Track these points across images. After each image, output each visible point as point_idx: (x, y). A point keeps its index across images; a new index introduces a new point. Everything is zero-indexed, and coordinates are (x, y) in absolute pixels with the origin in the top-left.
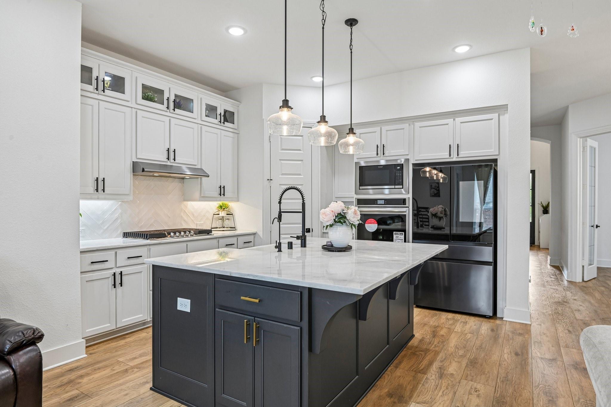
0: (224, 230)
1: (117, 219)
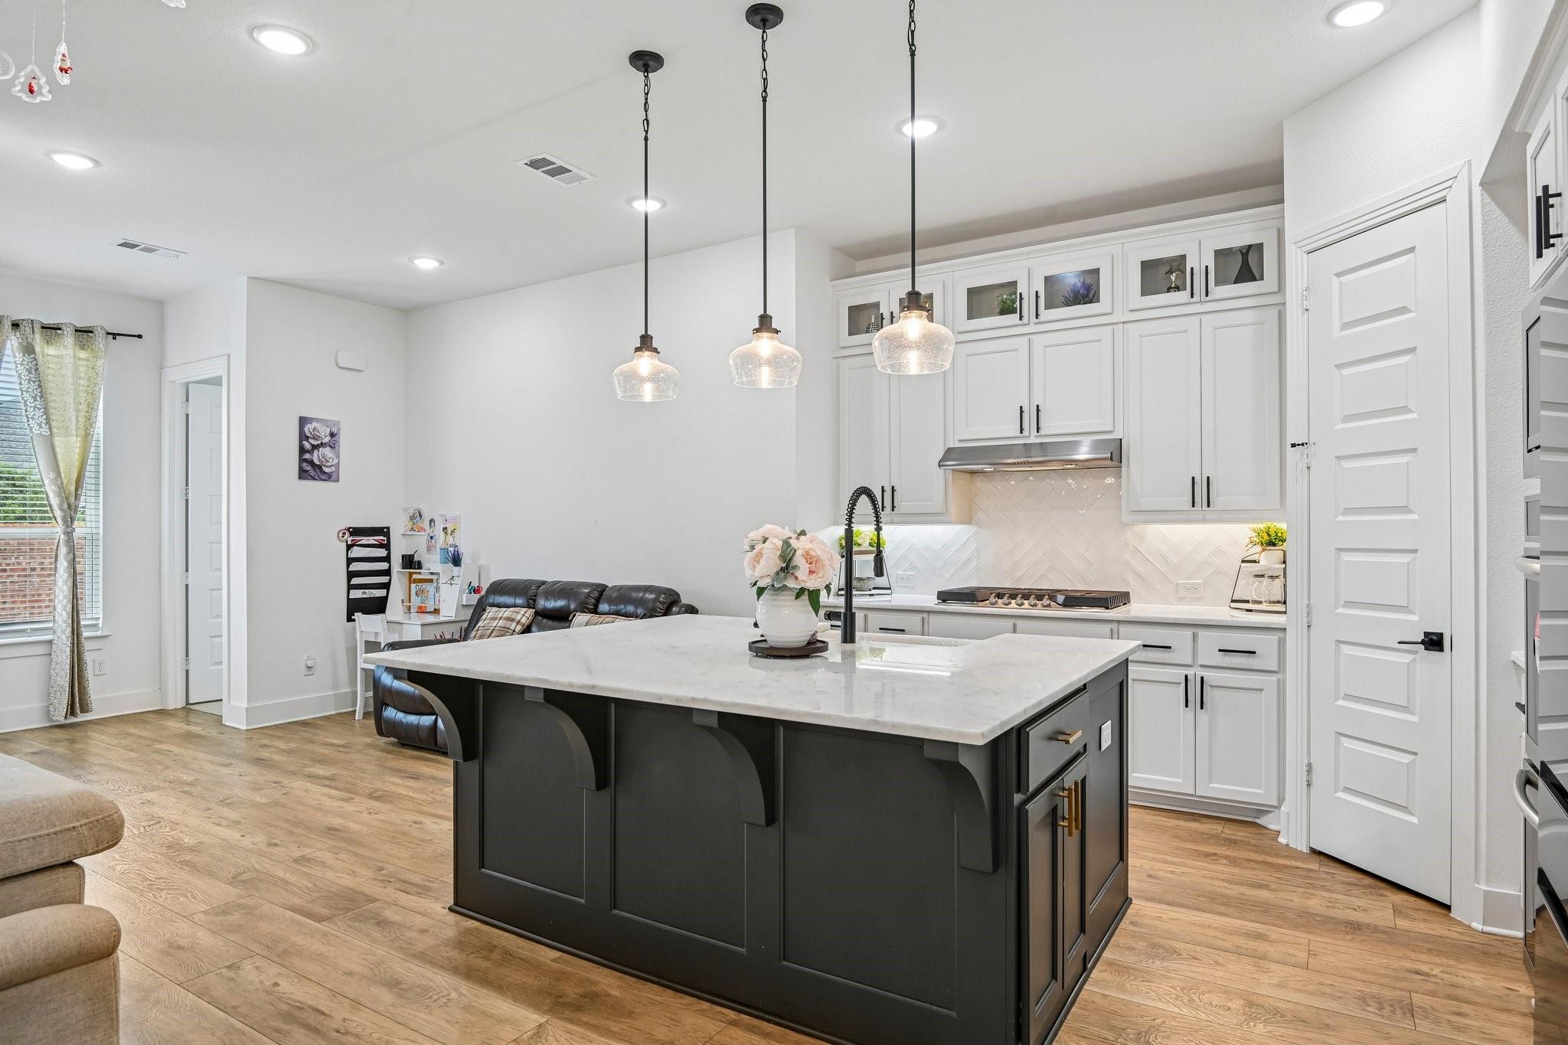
0: (1251, 611)
1: (969, 560)
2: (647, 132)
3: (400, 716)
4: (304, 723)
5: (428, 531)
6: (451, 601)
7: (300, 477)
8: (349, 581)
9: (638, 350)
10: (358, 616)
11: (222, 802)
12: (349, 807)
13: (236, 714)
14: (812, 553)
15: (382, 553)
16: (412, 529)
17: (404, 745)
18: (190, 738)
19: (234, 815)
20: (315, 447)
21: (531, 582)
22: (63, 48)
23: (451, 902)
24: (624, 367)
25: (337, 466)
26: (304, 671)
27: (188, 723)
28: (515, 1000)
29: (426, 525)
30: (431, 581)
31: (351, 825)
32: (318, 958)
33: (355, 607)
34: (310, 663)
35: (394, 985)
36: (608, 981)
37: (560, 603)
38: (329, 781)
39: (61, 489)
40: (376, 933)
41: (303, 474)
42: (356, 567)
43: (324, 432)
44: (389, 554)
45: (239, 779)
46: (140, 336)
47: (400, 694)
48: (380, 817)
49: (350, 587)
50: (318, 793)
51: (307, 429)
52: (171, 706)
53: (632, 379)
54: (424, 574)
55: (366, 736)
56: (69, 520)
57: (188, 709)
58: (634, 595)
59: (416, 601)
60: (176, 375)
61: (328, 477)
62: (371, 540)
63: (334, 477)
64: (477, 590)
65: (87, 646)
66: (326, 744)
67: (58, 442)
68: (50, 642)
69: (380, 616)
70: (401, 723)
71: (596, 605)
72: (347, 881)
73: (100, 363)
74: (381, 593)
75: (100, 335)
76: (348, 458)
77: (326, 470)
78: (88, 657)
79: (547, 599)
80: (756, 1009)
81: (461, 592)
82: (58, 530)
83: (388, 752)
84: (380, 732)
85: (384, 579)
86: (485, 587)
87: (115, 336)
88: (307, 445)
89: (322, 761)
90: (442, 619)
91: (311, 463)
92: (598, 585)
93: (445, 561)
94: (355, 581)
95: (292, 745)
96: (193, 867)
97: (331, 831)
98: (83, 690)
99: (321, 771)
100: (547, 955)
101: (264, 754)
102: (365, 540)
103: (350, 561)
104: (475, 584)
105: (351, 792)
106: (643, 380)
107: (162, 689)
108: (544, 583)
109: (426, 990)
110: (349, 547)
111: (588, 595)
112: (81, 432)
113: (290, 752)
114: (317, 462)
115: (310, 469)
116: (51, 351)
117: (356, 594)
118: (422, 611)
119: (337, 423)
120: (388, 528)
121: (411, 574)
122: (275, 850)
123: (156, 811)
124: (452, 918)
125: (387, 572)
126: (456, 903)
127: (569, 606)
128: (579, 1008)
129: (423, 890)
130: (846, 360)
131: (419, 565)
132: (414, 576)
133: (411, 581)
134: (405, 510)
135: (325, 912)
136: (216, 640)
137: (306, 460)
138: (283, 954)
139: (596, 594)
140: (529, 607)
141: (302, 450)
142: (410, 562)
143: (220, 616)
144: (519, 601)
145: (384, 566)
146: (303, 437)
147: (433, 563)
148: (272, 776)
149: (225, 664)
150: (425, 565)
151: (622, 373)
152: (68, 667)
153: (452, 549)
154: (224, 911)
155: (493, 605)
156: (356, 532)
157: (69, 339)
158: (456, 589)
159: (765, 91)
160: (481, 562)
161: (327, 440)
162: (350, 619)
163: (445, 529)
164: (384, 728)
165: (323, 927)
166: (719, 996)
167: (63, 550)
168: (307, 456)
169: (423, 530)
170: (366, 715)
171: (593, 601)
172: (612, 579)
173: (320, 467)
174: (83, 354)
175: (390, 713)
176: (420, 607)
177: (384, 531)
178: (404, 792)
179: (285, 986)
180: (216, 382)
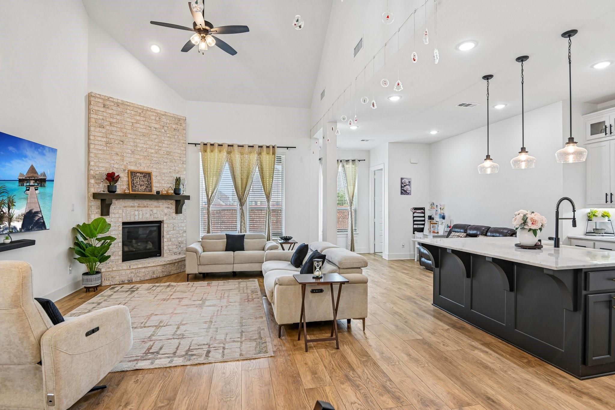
2: (488, 97)
3: (426, 260)
4: (402, 260)
5: (436, 209)
6: (442, 229)
7: (401, 194)
8: (414, 223)
9: (485, 160)
10: (416, 232)
11: (383, 274)
12: (411, 280)
13: (386, 256)
14: (534, 218)
15: (423, 215)
16: (431, 208)
17: (427, 269)
18: (375, 260)
19: (384, 277)
20: (405, 186)
21: (465, 225)
22: (356, 116)
23: (432, 303)
24: (481, 165)
25: (411, 190)
26: (402, 246)
27: (375, 256)
28: (444, 323)
29: (435, 207)
30: (436, 223)
31: (411, 284)
32: (401, 306)
33: (415, 230)
34: (403, 244)
35: (417, 314)
36: (469, 326)
37: (475, 232)
38: (407, 274)
39: (349, 198)
40: (414, 304)
41: (402, 193)
42: (415, 219)
43: (407, 181)
44: (425, 215)
45: (386, 270)
46: (365, 160)
47: (426, 254)
48: (418, 283)
49: (414, 224)
50: (404, 276)
51: (403, 181)
52: (371, 253)
53: (484, 169)
54: (434, 221)
55: (417, 265)
56: (351, 205)
57: (375, 253)
58: (499, 230)
59: (432, 229)
60: (372, 169)
61: (408, 194)
62: (420, 211)
63: (410, 194)
64: (450, 227)
65: (354, 236)
66: (407, 266)
67: (349, 187)
68: (347, 234)
69: (422, 233)
70: (426, 263)
71: (486, 233)
72: (409, 294)
73: (357, 168)
74: (422, 226)
75: (357, 161)
76: (413, 188)
77: (408, 192)
78: (354, 238)
79: (470, 230)
80: (507, 341)
81: (445, 227)
82: (349, 208)
83: (423, 270)
84: (421, 265)
85: (423, 223)
86: (452, 226)
87: (359, 161)
88: (403, 185)
89: (405, 269)
90: (439, 235)
91: (404, 190)
92: (488, 227)
93: (440, 218)
94: (415, 223)
95: (399, 265)
96: (377, 285)
97: (406, 284)
98: (353, 246)
99: (405, 271)
100: (454, 318)
101: (392, 266)
102: (418, 211)
103: (414, 217)
104: (449, 225)
105: (412, 277)
106: (487, 168)
107: (369, 248)
108: (470, 225)
109: (424, 316)
110: (414, 213)
111: (484, 230)
112: (353, 185)
113: (398, 266)
114: (405, 190)
115: (404, 192)
116: (347, 166)
117: (416, 226)
118: (434, 232)
119: (410, 179)
120: (424, 208)
121: (431, 221)
122: (393, 285)
123: (369, 274)
124: (432, 306)
125: (424, 221)
126: (434, 303)
127: (477, 233)
128: (459, 329)
129: (426, 300)
130: (590, 145)
131: (433, 219)
132: (432, 222)
133: (431, 223)
134: (429, 203)
135: (404, 299)
136: (381, 237)
137: (402, 189)
138: (394, 303)
139: (487, 230)
140: (465, 233)
141: (402, 187)
142: (430, 218)
143: (382, 231)
144: (462, 231)
145: (423, 219)
146: (402, 183)
147: (437, 218)
148: (394, 271)
149: (383, 243)
150: (435, 219)
151: (480, 167)
152: (350, 240)
153: (442, 214)
154: (383, 294)
155: (454, 231)
156: (415, 209)
157: (351, 162)
158: (443, 226)
159: (523, 81)
160: (451, 218)
161: (408, 183)
162: (414, 233)
163: (440, 208)
164: (422, 264)
165: (403, 301)
166: (499, 336)
167: (350, 213)
168: (403, 188)
169: (434, 208)
170: (417, 260)
171: (485, 232)
172: (493, 225)
173: (406, 191)
174: (353, 166)
175: (423, 259)
176: (433, 231)
177: (423, 209)
178: (425, 279)
179: (394, 308)
180: (382, 170)
